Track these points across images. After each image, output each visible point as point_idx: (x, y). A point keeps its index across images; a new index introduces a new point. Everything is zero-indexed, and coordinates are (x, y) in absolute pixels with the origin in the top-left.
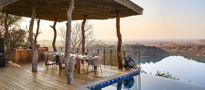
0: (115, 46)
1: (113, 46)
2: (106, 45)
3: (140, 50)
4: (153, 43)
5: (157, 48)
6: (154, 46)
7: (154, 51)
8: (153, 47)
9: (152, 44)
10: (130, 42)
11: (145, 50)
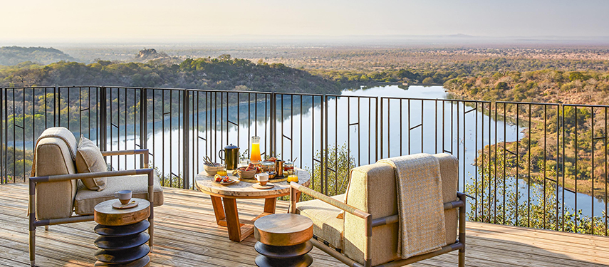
0: (146, 65)
1: (136, 65)
2: (109, 63)
3: (237, 78)
4: (266, 52)
5: (290, 71)
6: (280, 65)
7: (282, 82)
8: (276, 68)
9: (266, 58)
10: (189, 51)
11: (251, 80)
